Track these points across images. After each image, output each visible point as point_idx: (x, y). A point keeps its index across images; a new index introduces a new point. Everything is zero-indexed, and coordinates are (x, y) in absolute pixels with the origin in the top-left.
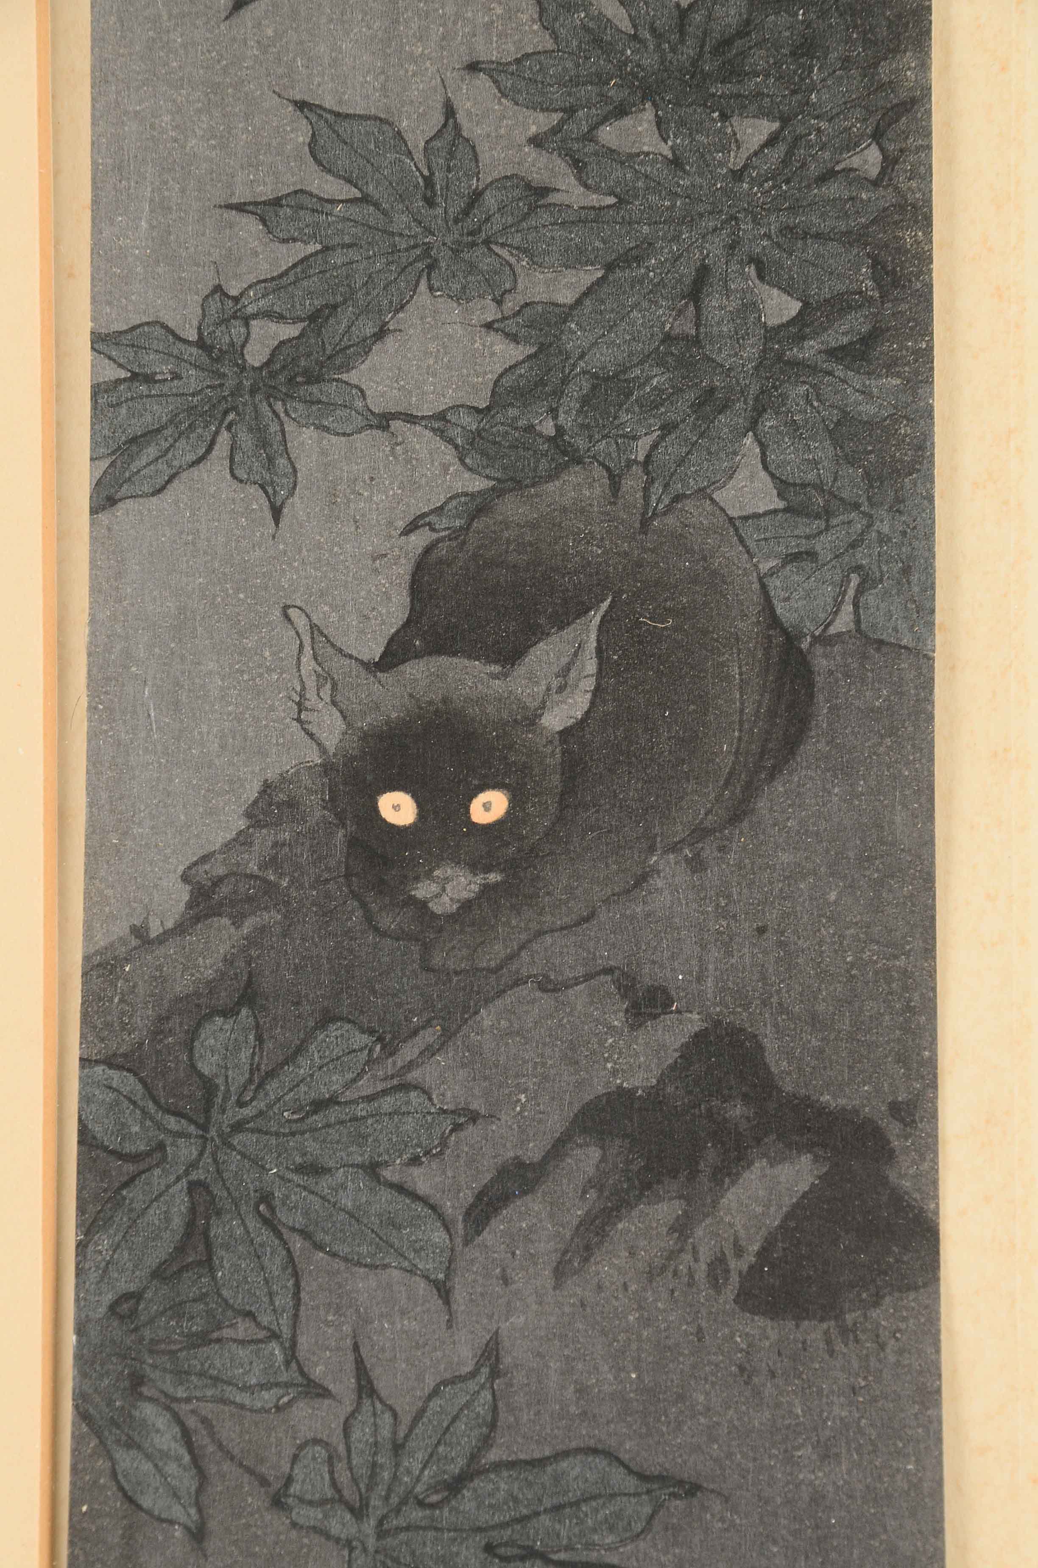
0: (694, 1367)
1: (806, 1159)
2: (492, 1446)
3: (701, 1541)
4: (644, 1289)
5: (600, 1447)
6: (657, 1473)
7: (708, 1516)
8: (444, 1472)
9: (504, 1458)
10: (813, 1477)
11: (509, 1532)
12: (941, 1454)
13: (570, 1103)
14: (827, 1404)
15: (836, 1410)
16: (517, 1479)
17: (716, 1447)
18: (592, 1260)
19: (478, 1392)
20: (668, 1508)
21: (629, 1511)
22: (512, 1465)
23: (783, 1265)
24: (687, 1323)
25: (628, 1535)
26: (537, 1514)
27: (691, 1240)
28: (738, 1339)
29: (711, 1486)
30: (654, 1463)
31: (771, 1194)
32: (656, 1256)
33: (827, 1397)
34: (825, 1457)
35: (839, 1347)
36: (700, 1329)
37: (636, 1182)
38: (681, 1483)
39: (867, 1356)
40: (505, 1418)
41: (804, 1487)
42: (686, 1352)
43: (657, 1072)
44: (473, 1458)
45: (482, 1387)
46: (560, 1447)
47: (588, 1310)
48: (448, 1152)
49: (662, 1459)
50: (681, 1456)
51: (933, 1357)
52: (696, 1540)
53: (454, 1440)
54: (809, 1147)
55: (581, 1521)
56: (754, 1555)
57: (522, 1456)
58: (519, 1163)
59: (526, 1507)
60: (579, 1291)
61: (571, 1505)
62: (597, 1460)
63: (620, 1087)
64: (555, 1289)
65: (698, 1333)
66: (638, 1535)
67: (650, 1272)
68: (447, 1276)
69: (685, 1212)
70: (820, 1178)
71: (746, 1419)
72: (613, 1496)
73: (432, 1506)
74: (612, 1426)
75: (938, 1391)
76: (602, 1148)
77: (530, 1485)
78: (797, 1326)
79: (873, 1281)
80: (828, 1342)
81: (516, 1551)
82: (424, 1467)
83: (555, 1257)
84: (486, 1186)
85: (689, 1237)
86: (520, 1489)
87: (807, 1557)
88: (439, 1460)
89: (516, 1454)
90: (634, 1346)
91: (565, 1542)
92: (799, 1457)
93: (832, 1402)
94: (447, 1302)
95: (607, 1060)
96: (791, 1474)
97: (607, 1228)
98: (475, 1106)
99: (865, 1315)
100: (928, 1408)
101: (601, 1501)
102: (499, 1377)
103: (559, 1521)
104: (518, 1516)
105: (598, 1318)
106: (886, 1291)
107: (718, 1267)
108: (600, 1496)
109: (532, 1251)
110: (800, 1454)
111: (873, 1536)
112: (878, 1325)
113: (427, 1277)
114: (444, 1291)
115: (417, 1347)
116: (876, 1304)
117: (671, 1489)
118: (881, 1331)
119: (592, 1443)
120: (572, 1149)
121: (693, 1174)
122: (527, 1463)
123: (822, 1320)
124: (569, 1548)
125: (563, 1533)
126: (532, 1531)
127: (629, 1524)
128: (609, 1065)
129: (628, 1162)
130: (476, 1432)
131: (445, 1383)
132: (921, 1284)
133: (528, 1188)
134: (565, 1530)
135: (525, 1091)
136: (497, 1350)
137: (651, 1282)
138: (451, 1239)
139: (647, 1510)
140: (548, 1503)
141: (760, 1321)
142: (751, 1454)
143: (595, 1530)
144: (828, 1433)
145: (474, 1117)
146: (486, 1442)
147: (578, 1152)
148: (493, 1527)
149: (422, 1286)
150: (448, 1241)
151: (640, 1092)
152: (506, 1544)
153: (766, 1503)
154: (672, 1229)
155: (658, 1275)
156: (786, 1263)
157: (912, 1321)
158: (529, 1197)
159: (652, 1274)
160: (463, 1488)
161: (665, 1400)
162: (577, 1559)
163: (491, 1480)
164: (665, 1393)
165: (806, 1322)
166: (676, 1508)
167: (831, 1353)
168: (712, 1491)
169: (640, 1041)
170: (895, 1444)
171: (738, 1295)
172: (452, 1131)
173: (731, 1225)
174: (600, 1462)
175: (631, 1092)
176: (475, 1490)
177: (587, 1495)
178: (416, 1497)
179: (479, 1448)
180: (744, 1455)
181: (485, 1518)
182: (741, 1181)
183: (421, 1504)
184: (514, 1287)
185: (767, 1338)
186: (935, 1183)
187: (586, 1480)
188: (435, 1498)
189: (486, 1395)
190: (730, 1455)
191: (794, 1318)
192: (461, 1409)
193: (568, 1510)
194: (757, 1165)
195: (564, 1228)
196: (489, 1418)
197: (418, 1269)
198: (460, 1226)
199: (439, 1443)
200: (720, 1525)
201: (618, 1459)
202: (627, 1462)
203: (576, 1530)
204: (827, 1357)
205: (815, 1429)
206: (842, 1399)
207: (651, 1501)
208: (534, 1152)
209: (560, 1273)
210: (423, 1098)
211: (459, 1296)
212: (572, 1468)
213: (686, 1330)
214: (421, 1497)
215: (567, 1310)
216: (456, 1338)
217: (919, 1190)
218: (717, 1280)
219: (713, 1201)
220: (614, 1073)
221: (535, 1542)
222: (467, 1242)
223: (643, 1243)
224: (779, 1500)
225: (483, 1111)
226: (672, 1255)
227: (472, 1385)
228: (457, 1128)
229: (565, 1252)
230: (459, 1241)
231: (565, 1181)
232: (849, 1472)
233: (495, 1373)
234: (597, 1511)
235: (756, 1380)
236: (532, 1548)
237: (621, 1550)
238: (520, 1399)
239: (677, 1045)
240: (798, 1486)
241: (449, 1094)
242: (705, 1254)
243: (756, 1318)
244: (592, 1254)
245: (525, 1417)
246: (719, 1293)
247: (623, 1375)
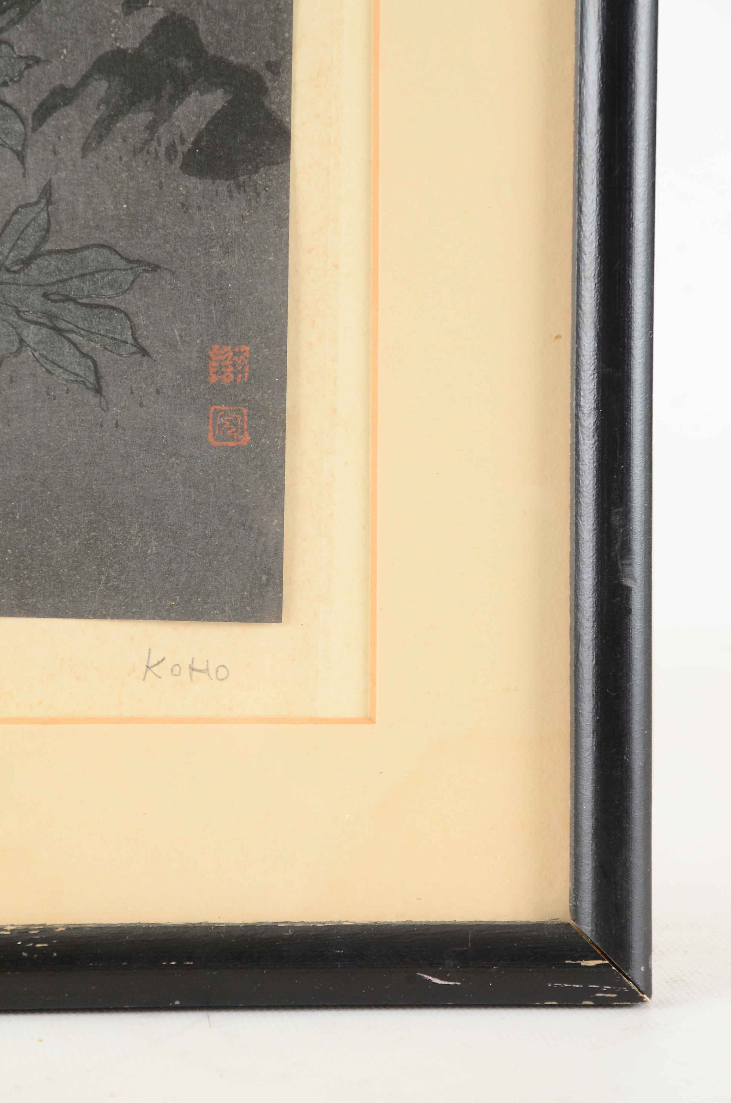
0: (157, 203)
1: (220, 92)
2: (47, 241)
3: (159, 295)
4: (131, 160)
5: (106, 244)
6: (136, 258)
7: (163, 282)
8: (21, 254)
9: (54, 248)
10: (220, 263)
11: (56, 287)
12: (288, 252)
13: (91, 56)
14: (228, 224)
15: (233, 227)
16: (61, 259)
17: (168, 246)
18: (103, 143)
19: (40, 212)
20: (142, 277)
21: (121, 278)
22: (58, 252)
23: (206, 149)
24: (154, 179)
25: (120, 290)
26: (71, 278)
27: (157, 134)
28: (181, 189)
29: (165, 267)
30: (136, 253)
31: (201, 110)
32: (137, 142)
33: (229, 221)
34: (227, 252)
35: (236, 194)
36: (161, 183)
37: (127, 101)
38: (149, 264)
39: (250, 199)
40: (54, 227)
41: (214, 268)
42: (153, 195)
43: (139, 40)
44: (37, 247)
45: (42, 210)
46: (84, 243)
47: (100, 170)
48: (23, 79)
49: (139, 251)
50: (149, 250)
51: (285, 201)
52: (157, 295)
53: (26, 238)
54: (222, 85)
55: (95, 283)
56: (187, 303)
57: (64, 248)
58: (63, 88)
59: (66, 274)
60: (95, 160)
61: (90, 274)
62: (104, 251)
63: (119, 48)
64: (82, 158)
65: (160, 184)
66: (126, 291)
67: (134, 151)
68: (23, 149)
69: (154, 119)
70: (227, 102)
71: (185, 232)
72: (113, 270)
73: (14, 272)
74: (113, 233)
75: (288, 219)
76: (109, 81)
77: (68, 263)
78: (213, 183)
79: (255, 159)
80: (230, 192)
81: (60, 297)
82: (10, 251)
83: (82, 141)
84: (44, 100)
85: (156, 132)
86: (62, 265)
87: (215, 304)
88: (18, 247)
89: (60, 246)
90: (125, 191)
91: (86, 293)
92: (213, 252)
93: (231, 224)
94: (23, 163)
95: (112, 32)
96: (208, 261)
97: (111, 126)
98: (38, 54)
99: (250, 178)
100: (281, 228)
101: (106, 273)
102: (51, 205)
103: (83, 282)
104: (61, 279)
105: (106, 175)
106: (261, 165)
107: (171, 150)
108: (105, 270)
109: (70, 137)
110: (213, 250)
111: (251, 294)
112: (257, 183)
113: (11, 149)
114: (21, 157)
115: (6, 186)
116: (256, 172)
117: (144, 268)
118: (258, 187)
119: (101, 242)
120: (92, 82)
121: (159, 97)
122: (66, 251)
123: (227, 179)
124: (88, 296)
125: (85, 289)
126: (68, 287)
127: (121, 285)
128: (113, 35)
129: (123, 90)
130: (39, 234)
131: (21, 207)
132: (280, 161)
133: (67, 102)
134: (87, 286)
135: (66, 47)
136: (50, 190)
137: (134, 155)
138: (25, 128)
139: (131, 278)
140: (77, 273)
141: (193, 179)
142: (187, 250)
143: (102, 288)
144: (228, 240)
145: (37, 61)
146: (44, 239)
147: (95, 83)
148: (48, 284)
149: (9, 154)
150: (23, 130)
151: (130, 51)
152: (54, 294)
153: (195, 276)
154: (147, 128)
155: (139, 153)
156: (208, 148)
157: (275, 181)
158: (68, 108)
159: (135, 152)
160: (31, 263)
161: (141, 220)
162: (93, 302)
163: (46, 260)
164: (141, 216)
165: (218, 181)
166: (146, 277)
167: (231, 197)
168: (166, 269)
169: (130, 22)
170: (264, 247)
171: (182, 165)
172: (25, 68)
173: (179, 127)
174: (106, 252)
175: (124, 51)
176: (38, 265)
177: (99, 269)
178: (5, 267)
179: (40, 242)
180: (183, 250)
181: (43, 279)
182: (184, 102)
183: (8, 270)
184: (60, 156)
185: (197, 189)
186: (289, 107)
187: (98, 261)
188: (16, 268)
189: (44, 215)
190: (175, 250)
191: (211, 179)
192: (31, 221)
193: (88, 277)
194: (193, 94)
195: (87, 125)
196: (46, 227)
197: (6, 143)
198: (30, 121)
199: (18, 239)
200: (169, 286)
201: (115, 251)
202: (120, 252)
203: (92, 288)
204: (229, 199)
205: (222, 237)
206: (236, 222)
207: (133, 273)
208: (71, 82)
209: (85, 149)
210: (9, 49)
211: (30, 160)
212: (90, 255)
213: (153, 183)
214: (8, 267)
215: (89, 170)
216: (28, 182)
217: (280, 110)
218: (170, 156)
219: (169, 113)
220: (116, 40)
221: (70, 292)
222: (34, 130)
223: (130, 135)
224: (201, 274)
225: (43, 58)
226: (146, 142)
227: (37, 209)
228: (28, 66)
229: (88, 138)
230: (29, 130)
231: (88, 99)
232: (239, 260)
233: (49, 203)
234: (103, 278)
235: (190, 211)
236: (68, 296)
237: (116, 298)
238: (62, 217)
239: (151, 25)
240: (211, 267)
241: (24, 47)
242: (164, 142)
243: (191, 178)
244: (102, 140)
245: (65, 227)
246: (171, 164)
247: (119, 206)
